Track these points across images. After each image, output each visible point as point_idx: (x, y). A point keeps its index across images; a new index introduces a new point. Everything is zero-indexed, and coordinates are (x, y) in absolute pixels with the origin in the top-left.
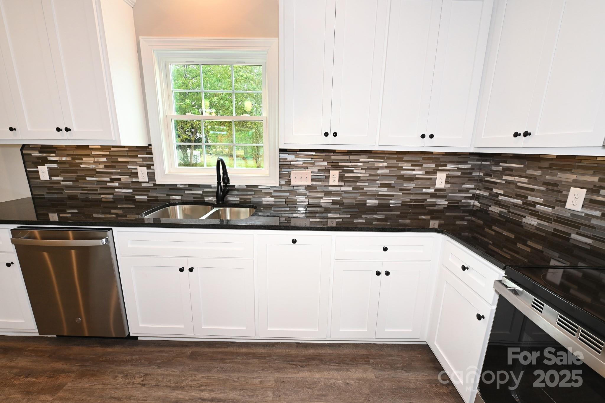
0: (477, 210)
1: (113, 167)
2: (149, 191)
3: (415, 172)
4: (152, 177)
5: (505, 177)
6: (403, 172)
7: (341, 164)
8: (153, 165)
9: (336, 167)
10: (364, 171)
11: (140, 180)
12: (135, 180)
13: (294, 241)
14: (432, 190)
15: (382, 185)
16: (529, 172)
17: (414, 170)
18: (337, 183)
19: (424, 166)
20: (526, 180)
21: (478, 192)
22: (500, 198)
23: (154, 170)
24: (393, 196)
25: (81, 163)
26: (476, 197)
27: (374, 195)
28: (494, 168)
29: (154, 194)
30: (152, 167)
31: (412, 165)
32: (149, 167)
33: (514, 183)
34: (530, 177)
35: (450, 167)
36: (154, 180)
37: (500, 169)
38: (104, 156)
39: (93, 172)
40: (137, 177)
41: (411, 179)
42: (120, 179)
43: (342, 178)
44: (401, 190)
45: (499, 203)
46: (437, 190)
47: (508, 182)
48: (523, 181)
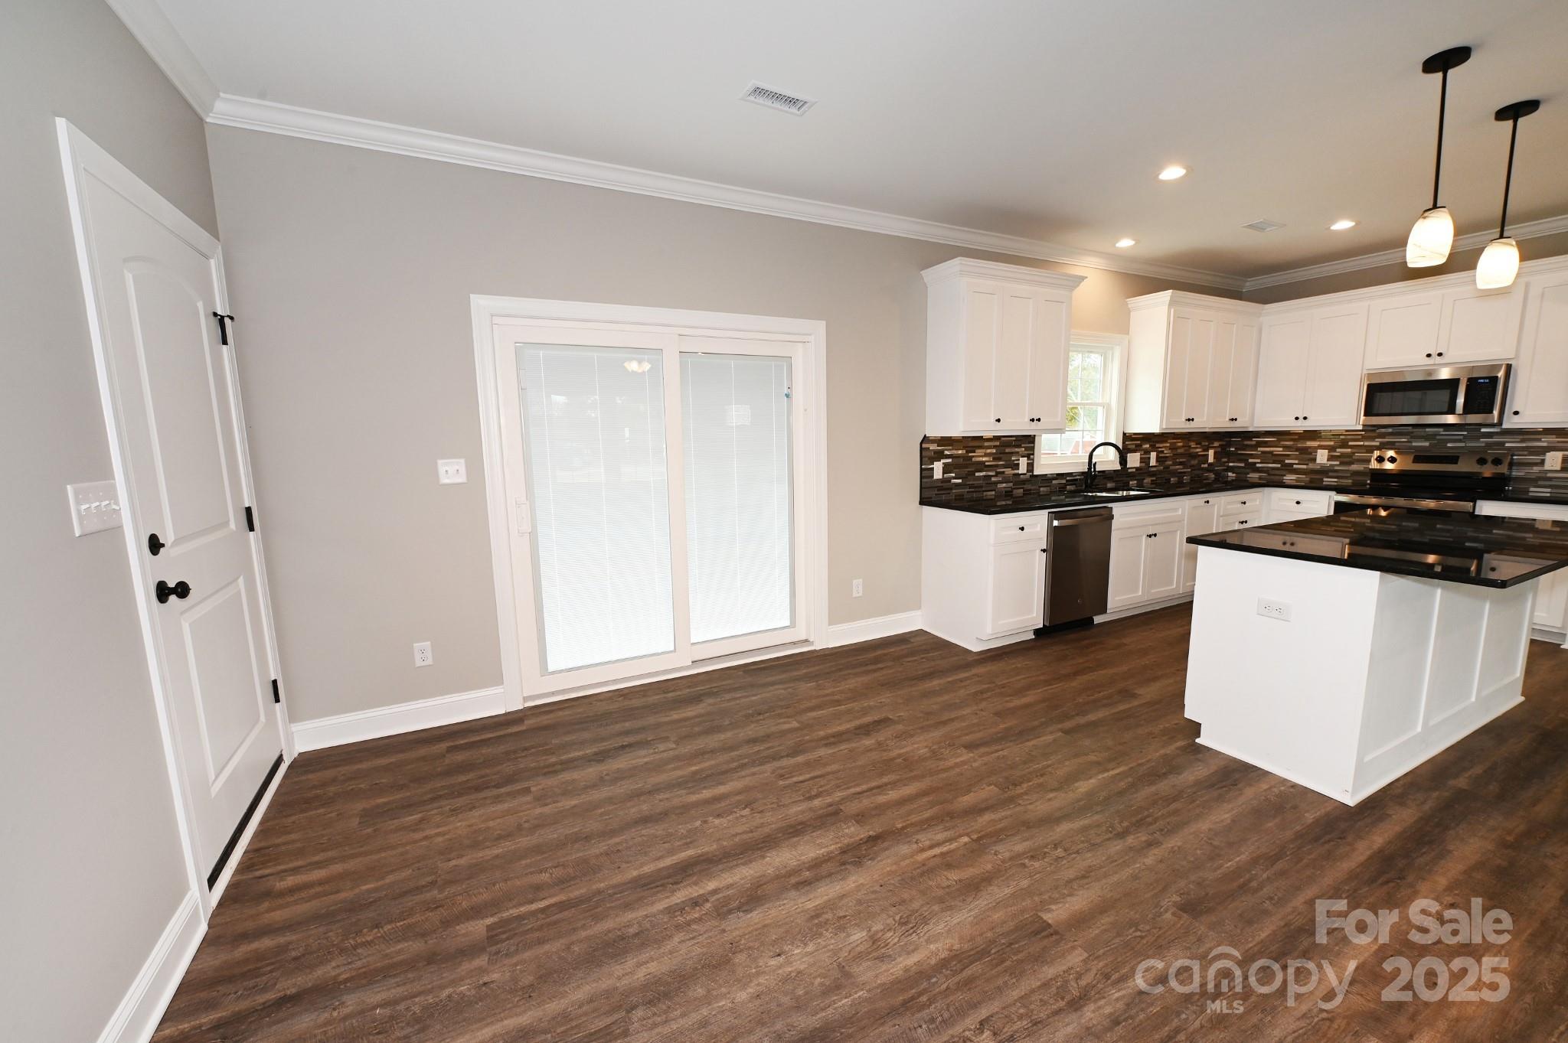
0: (1233, 480)
1: (999, 459)
2: (1024, 484)
3: (1198, 450)
4: (1031, 467)
5: (1259, 449)
6: (1192, 450)
7: (1157, 445)
8: (1033, 454)
9: (1154, 448)
10: (1170, 451)
11: (1020, 472)
12: (1016, 471)
13: (1208, 502)
14: (1206, 465)
15: (1181, 463)
16: (1283, 443)
17: (1197, 448)
18: (1154, 464)
19: (1203, 444)
20: (1281, 449)
21: (1231, 464)
22: (1258, 465)
23: (1033, 460)
24: (1184, 472)
25: (973, 456)
26: (1231, 469)
27: (1174, 473)
28: (1246, 443)
29: (1028, 486)
30: (1032, 456)
31: (1197, 444)
32: (1029, 458)
33: (1271, 453)
34: (1286, 447)
35: (1216, 444)
36: (1032, 471)
37: (1254, 443)
38: (995, 447)
39: (982, 466)
40: (1018, 469)
41: (1195, 456)
42: (1004, 472)
43: (1158, 459)
44: (1191, 466)
45: (1258, 470)
46: (1210, 464)
47: (1263, 452)
48: (1278, 450)
